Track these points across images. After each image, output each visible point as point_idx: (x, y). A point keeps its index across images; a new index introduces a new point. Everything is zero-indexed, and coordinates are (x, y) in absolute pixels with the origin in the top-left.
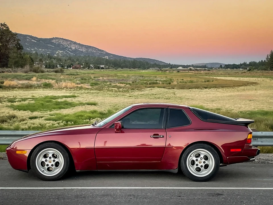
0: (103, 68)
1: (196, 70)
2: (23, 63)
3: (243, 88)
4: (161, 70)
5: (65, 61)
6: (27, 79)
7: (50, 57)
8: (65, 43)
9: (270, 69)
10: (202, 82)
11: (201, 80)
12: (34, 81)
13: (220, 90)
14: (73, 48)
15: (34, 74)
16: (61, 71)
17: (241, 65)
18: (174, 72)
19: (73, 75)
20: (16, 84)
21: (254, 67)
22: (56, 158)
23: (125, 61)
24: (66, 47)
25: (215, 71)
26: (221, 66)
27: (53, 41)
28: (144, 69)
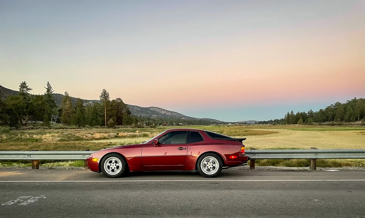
0: (181, 125)
1: (240, 125)
2: (131, 122)
3: (268, 135)
4: (217, 125)
5: (158, 121)
6: (133, 132)
7: (149, 119)
8: (158, 110)
9: (287, 123)
10: (243, 132)
11: (241, 131)
12: (137, 133)
13: (254, 136)
14: (163, 113)
15: (138, 128)
16: (155, 127)
17: (269, 121)
18: (226, 126)
19: (162, 129)
20: (127, 135)
21: (277, 123)
22: (117, 163)
23: (195, 120)
24: (159, 113)
25: (252, 126)
26: (256, 122)
27: (150, 109)
28: (207, 125)
